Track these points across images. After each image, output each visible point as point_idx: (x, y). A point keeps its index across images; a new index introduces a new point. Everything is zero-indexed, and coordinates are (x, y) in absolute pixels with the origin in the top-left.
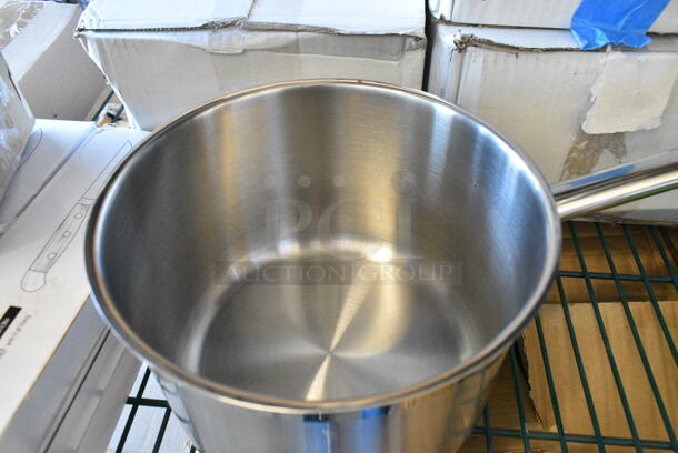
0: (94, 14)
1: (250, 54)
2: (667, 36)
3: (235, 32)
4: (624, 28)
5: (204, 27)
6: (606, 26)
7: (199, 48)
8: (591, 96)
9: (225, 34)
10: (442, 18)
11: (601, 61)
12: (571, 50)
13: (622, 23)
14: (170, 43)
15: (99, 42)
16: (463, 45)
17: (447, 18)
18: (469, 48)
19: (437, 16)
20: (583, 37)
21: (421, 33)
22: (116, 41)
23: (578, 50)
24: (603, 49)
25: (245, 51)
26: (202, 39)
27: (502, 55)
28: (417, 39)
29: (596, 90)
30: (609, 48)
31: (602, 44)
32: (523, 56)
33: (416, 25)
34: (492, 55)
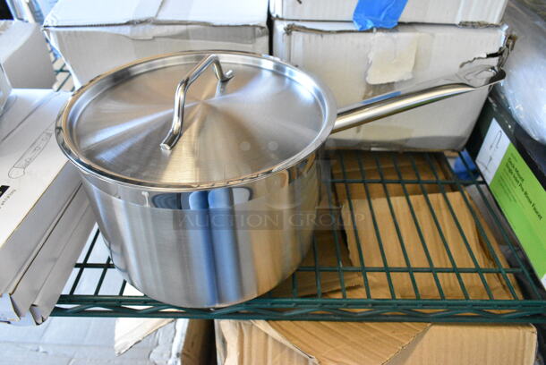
0: (55, 17)
1: (157, 40)
2: (411, 24)
3: (148, 27)
4: (384, 19)
5: (128, 23)
6: (373, 18)
7: (124, 36)
8: (368, 60)
9: (141, 27)
10: (277, 17)
11: (372, 38)
12: (352, 31)
13: (383, 15)
14: (105, 33)
15: (58, 34)
16: (289, 30)
17: (280, 16)
18: (294, 33)
19: (274, 15)
20: (359, 24)
21: (264, 24)
22: (69, 32)
23: (356, 32)
24: (370, 31)
25: (154, 38)
26: (127, 30)
27: (313, 36)
28: (262, 28)
29: (371, 57)
30: (375, 30)
31: (369, 27)
32: (326, 36)
33: (262, 19)
34: (307, 36)
